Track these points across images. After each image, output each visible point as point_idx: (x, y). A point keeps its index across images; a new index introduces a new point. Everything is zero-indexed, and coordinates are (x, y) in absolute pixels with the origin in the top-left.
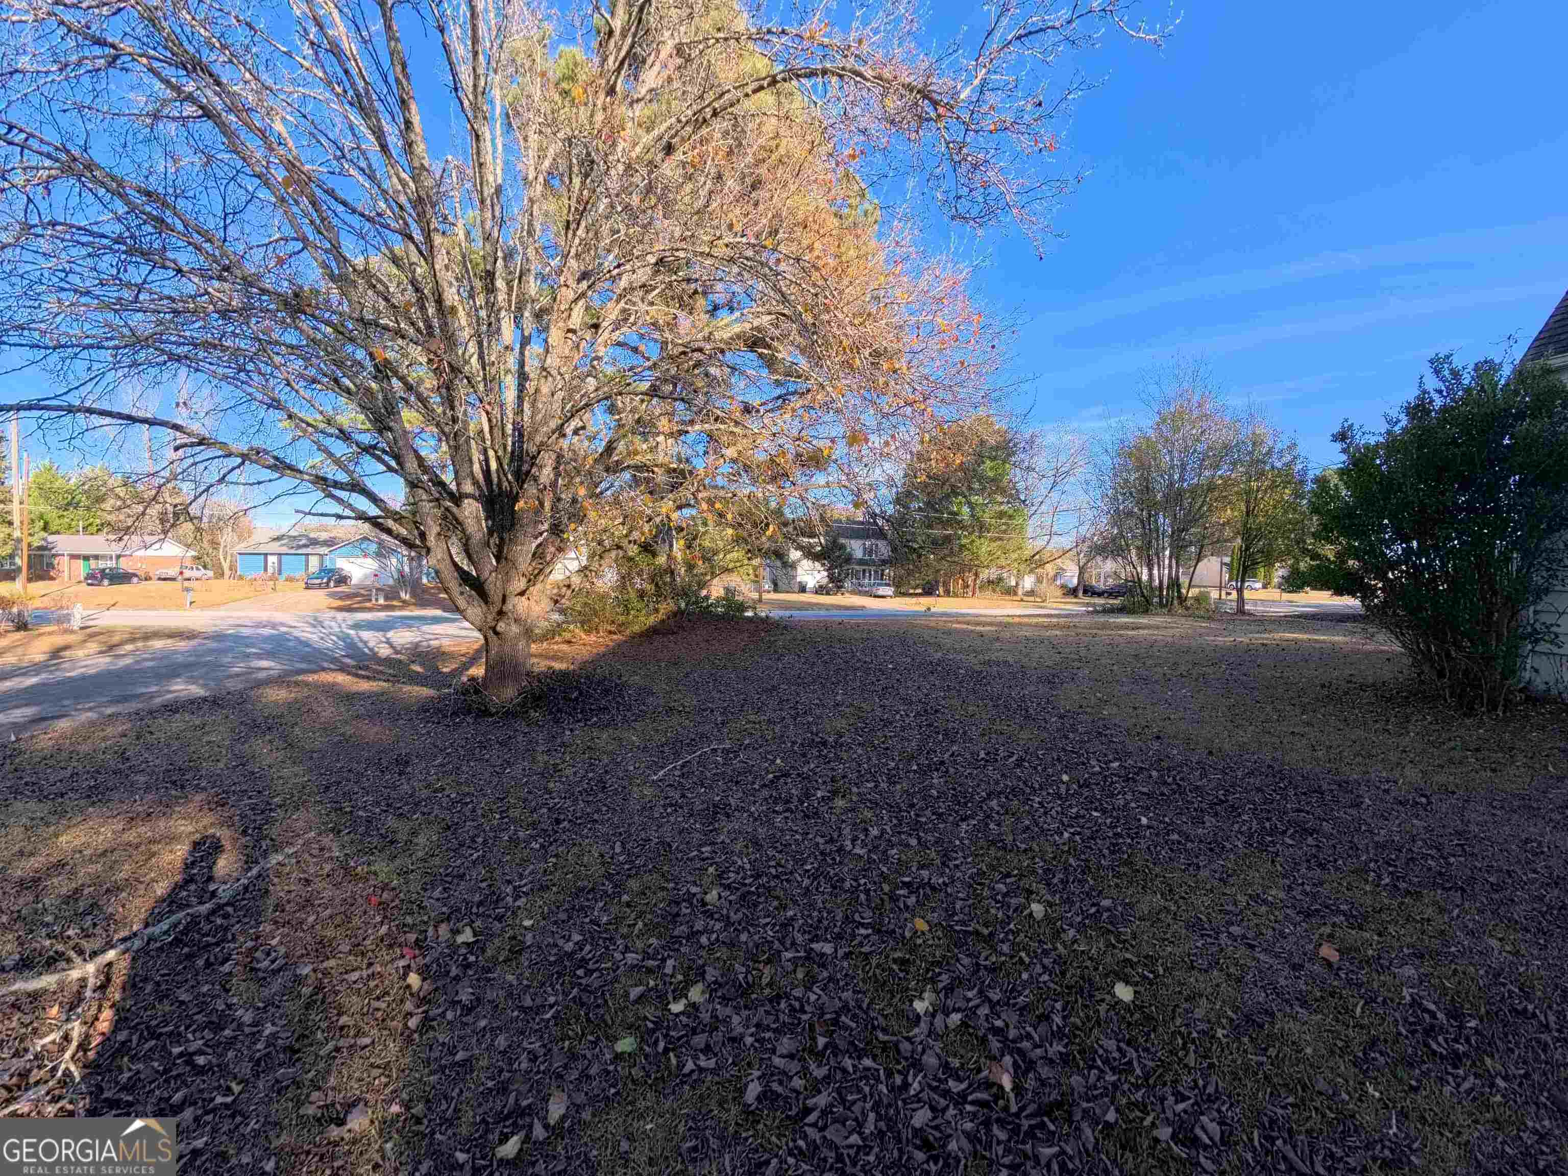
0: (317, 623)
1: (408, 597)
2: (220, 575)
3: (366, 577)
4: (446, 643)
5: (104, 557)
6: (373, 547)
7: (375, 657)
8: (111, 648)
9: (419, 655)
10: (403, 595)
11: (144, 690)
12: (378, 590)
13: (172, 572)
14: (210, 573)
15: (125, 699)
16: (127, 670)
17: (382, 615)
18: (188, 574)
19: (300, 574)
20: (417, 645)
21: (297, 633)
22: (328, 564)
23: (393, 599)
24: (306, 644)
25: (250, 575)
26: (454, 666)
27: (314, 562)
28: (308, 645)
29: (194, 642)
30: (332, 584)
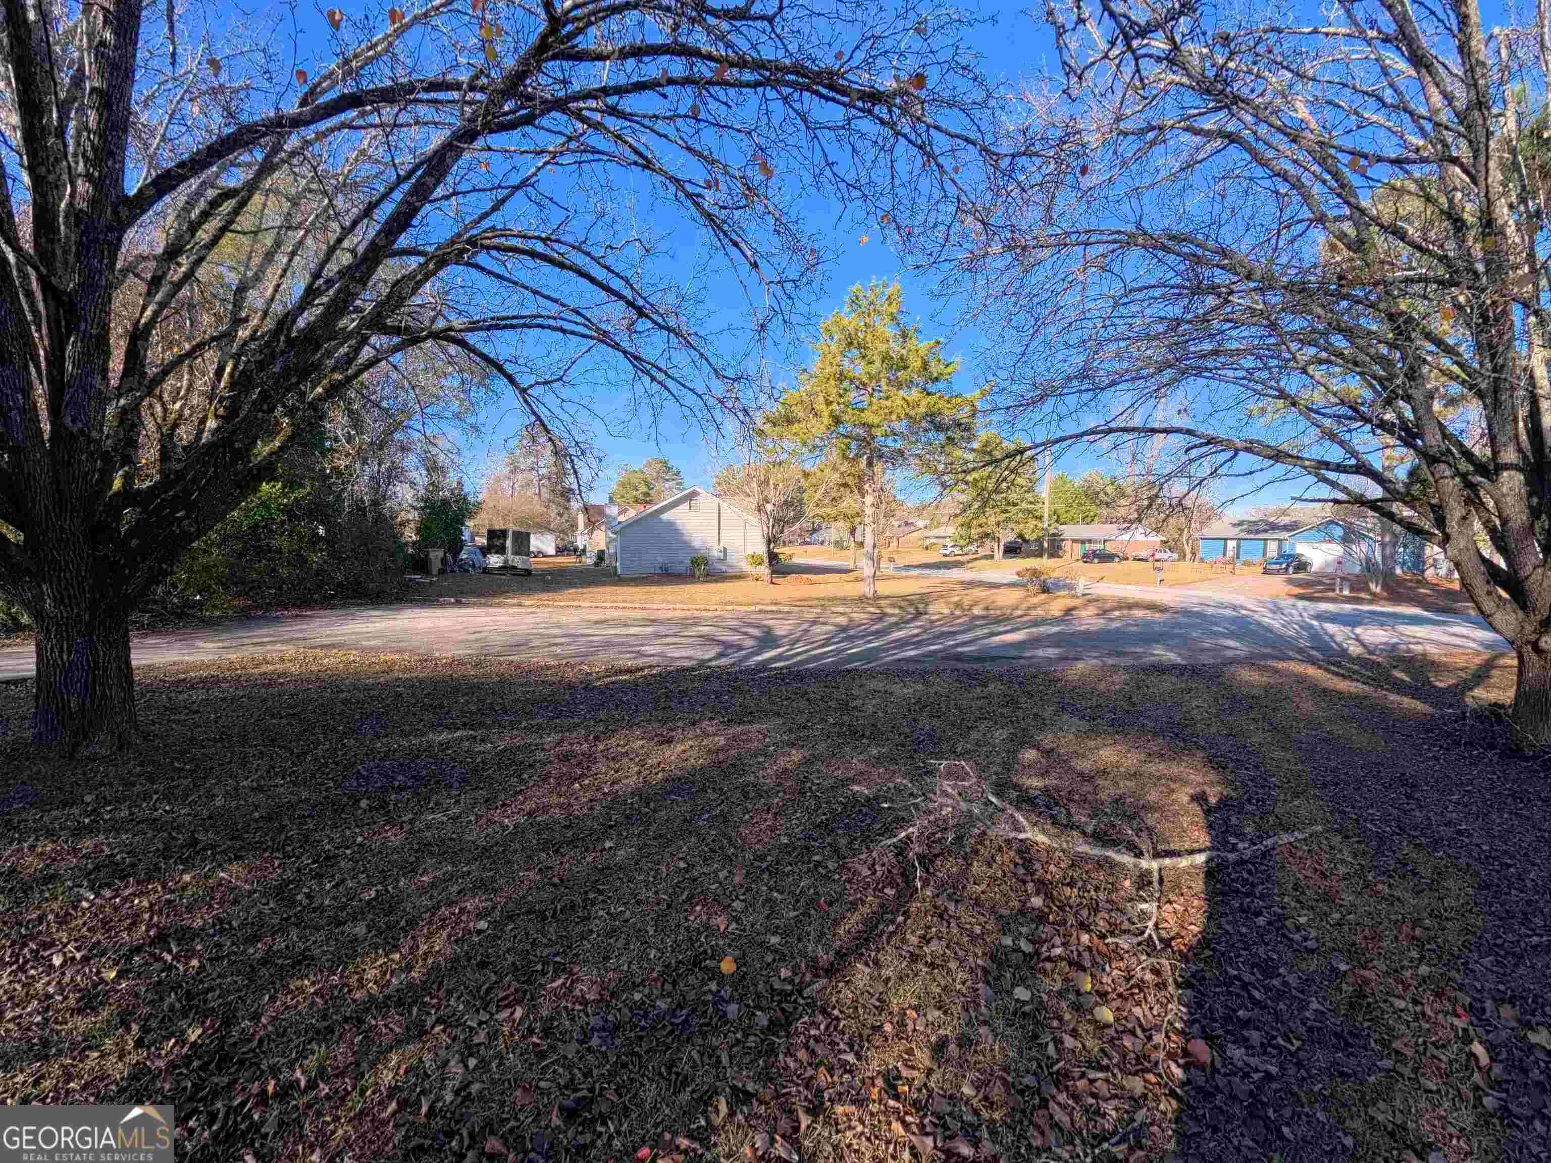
0: (1277, 610)
1: (1378, 590)
2: (1183, 557)
3: (1327, 564)
4: (1431, 649)
5: (1096, 542)
6: (1339, 532)
7: (1344, 653)
8: (1105, 612)
9: (1402, 659)
10: (1372, 586)
11: (1133, 650)
12: (1342, 579)
13: (1143, 554)
14: (1175, 556)
15: (1120, 654)
16: (1117, 630)
17: (1348, 607)
18: (1158, 556)
19: (1258, 558)
20: (1394, 646)
21: (1256, 617)
22: (1287, 549)
23: (1361, 590)
24: (1269, 629)
25: (1211, 559)
26: (1452, 682)
27: (1272, 547)
28: (1271, 631)
29: (1167, 615)
30: (1291, 570)
